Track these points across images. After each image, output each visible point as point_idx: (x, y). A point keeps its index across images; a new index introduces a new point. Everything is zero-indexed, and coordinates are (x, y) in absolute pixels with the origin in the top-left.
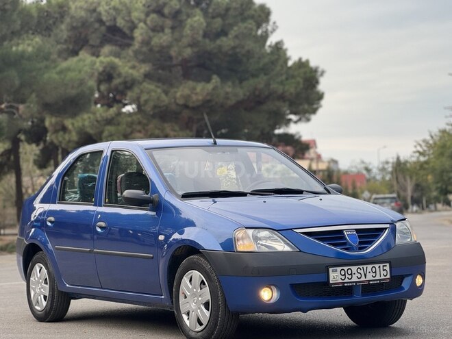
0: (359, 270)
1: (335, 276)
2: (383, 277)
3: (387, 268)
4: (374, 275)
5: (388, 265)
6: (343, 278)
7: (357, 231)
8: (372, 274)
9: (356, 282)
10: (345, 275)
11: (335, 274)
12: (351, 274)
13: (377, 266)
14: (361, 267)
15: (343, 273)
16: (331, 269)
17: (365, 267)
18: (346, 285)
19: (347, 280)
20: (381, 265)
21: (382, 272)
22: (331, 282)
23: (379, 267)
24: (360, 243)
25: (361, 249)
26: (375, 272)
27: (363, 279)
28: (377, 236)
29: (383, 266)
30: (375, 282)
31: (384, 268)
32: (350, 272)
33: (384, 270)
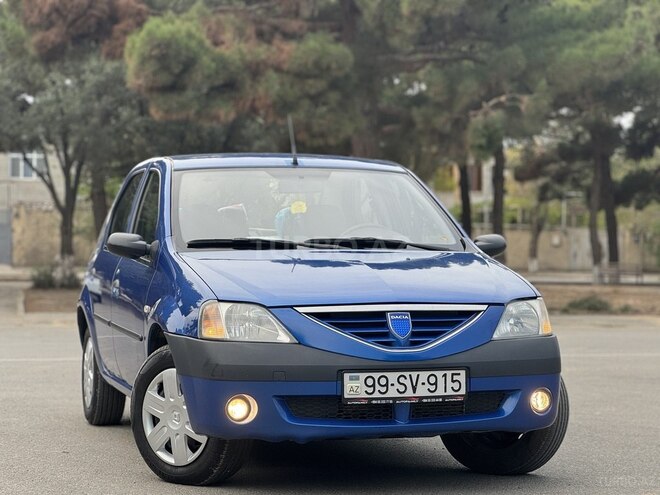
0: (402, 380)
1: (355, 387)
2: (450, 392)
3: (462, 376)
5: (463, 373)
6: (370, 390)
7: (414, 314)
8: (427, 386)
9: (394, 399)
10: (374, 385)
11: (354, 384)
13: (439, 374)
14: (407, 374)
15: (370, 381)
16: (347, 376)
17: (414, 374)
18: (374, 402)
19: (377, 395)
20: (449, 373)
21: (450, 384)
22: (346, 396)
23: (445, 375)
24: (414, 334)
25: (414, 344)
26: (436, 384)
27: (409, 393)
28: (454, 325)
29: (453, 375)
30: (433, 400)
31: (455, 378)
32: (383, 381)
33: (453, 381)
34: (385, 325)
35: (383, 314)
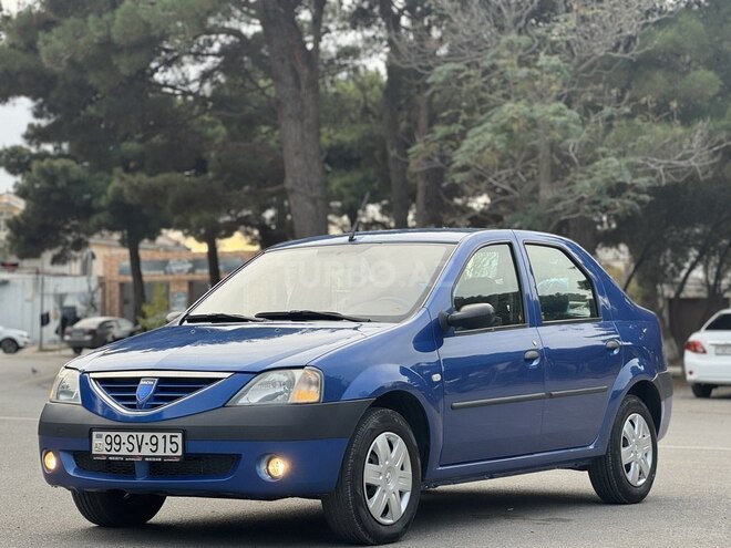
0: (131, 439)
1: (100, 445)
2: (169, 453)
3: (179, 440)
5: (180, 435)
6: (109, 447)
7: (162, 380)
8: (150, 446)
9: (125, 456)
10: (111, 444)
11: (99, 442)
13: (160, 435)
14: (134, 434)
15: (109, 440)
16: (94, 434)
17: (140, 435)
18: (111, 459)
19: (113, 452)
20: (168, 435)
21: (169, 446)
22: (94, 452)
23: (164, 437)
25: (148, 407)
26: (156, 444)
27: (136, 452)
29: (171, 437)
30: (154, 459)
31: (174, 440)
32: (118, 440)
33: (172, 443)
34: (134, 389)
35: (137, 380)
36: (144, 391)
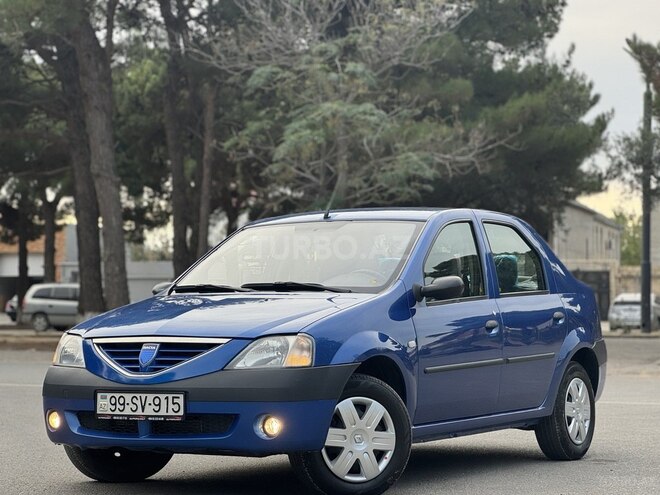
0: (135, 400)
1: (104, 405)
2: (171, 413)
3: (181, 400)
4: (157, 408)
5: (182, 396)
6: (113, 408)
8: (153, 406)
9: (129, 416)
10: (115, 404)
11: (103, 402)
12: (124, 404)
13: (162, 397)
14: (138, 395)
15: (113, 401)
16: (99, 395)
17: (143, 396)
18: (115, 418)
19: (117, 412)
20: (170, 396)
22: (98, 412)
23: (167, 398)
25: (151, 370)
26: (159, 405)
27: (139, 412)
29: (173, 398)
30: (157, 419)
31: (176, 400)
32: (122, 401)
33: (174, 404)
34: (137, 354)
35: (140, 345)
36: (147, 356)
